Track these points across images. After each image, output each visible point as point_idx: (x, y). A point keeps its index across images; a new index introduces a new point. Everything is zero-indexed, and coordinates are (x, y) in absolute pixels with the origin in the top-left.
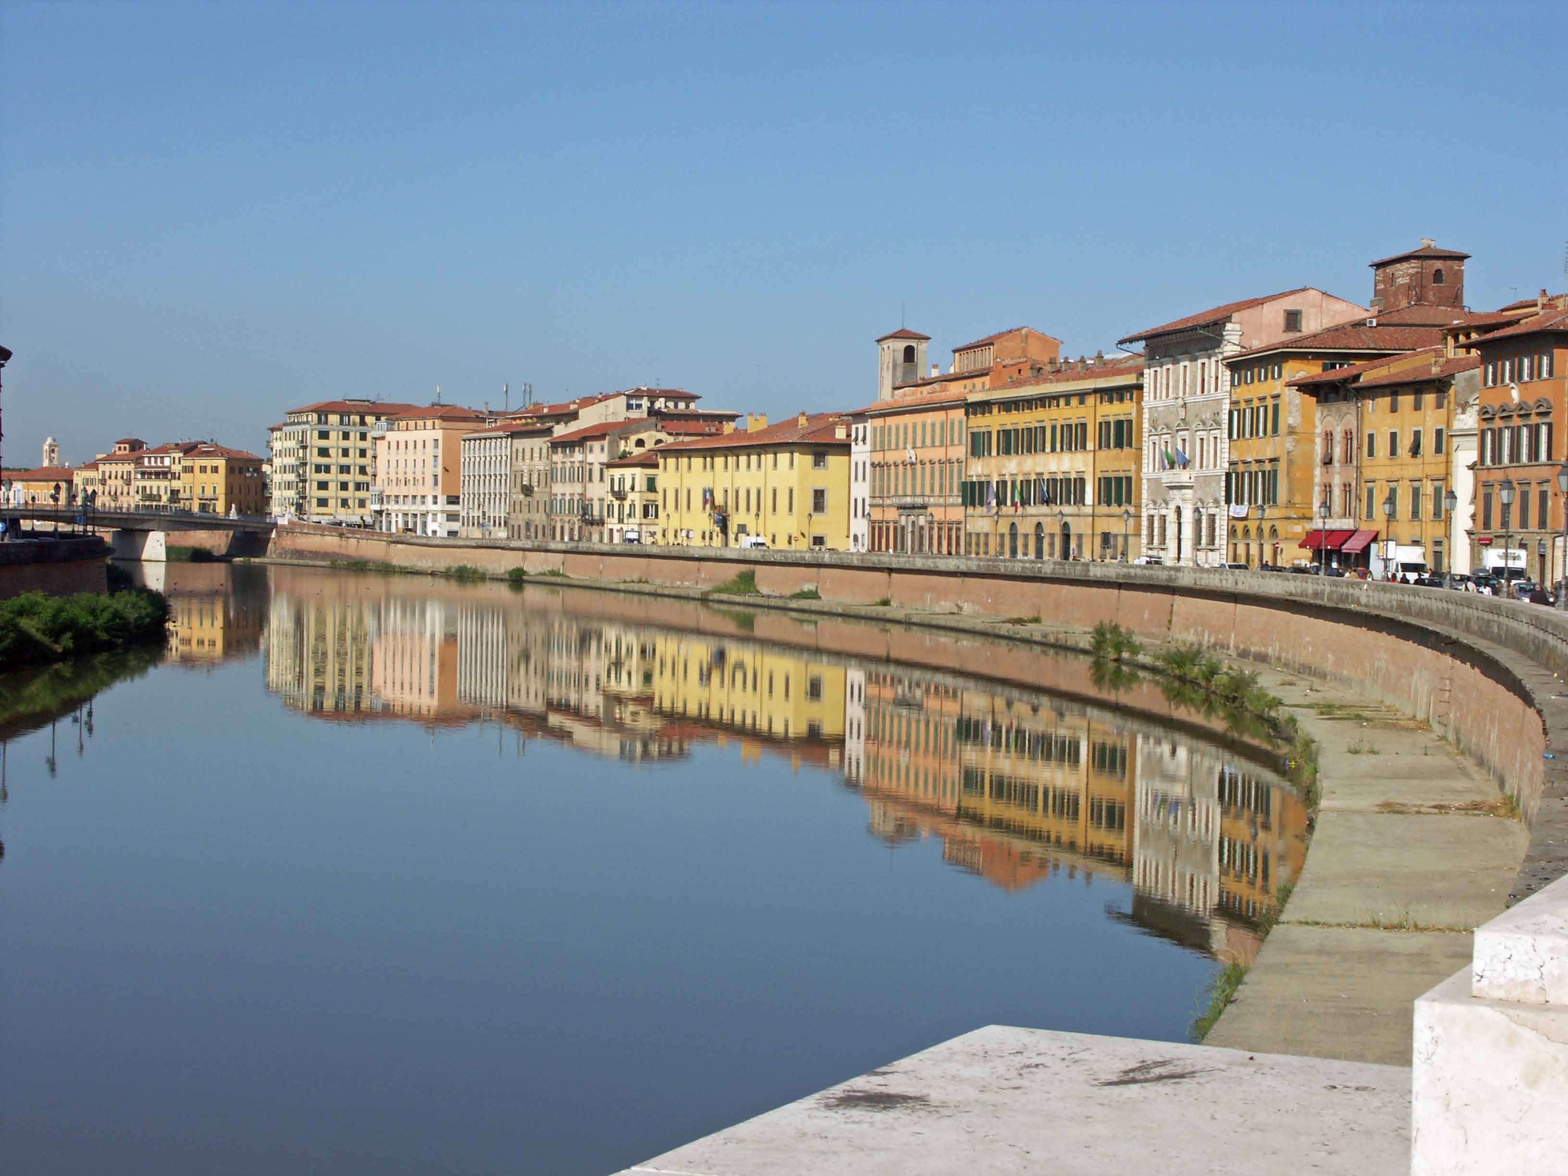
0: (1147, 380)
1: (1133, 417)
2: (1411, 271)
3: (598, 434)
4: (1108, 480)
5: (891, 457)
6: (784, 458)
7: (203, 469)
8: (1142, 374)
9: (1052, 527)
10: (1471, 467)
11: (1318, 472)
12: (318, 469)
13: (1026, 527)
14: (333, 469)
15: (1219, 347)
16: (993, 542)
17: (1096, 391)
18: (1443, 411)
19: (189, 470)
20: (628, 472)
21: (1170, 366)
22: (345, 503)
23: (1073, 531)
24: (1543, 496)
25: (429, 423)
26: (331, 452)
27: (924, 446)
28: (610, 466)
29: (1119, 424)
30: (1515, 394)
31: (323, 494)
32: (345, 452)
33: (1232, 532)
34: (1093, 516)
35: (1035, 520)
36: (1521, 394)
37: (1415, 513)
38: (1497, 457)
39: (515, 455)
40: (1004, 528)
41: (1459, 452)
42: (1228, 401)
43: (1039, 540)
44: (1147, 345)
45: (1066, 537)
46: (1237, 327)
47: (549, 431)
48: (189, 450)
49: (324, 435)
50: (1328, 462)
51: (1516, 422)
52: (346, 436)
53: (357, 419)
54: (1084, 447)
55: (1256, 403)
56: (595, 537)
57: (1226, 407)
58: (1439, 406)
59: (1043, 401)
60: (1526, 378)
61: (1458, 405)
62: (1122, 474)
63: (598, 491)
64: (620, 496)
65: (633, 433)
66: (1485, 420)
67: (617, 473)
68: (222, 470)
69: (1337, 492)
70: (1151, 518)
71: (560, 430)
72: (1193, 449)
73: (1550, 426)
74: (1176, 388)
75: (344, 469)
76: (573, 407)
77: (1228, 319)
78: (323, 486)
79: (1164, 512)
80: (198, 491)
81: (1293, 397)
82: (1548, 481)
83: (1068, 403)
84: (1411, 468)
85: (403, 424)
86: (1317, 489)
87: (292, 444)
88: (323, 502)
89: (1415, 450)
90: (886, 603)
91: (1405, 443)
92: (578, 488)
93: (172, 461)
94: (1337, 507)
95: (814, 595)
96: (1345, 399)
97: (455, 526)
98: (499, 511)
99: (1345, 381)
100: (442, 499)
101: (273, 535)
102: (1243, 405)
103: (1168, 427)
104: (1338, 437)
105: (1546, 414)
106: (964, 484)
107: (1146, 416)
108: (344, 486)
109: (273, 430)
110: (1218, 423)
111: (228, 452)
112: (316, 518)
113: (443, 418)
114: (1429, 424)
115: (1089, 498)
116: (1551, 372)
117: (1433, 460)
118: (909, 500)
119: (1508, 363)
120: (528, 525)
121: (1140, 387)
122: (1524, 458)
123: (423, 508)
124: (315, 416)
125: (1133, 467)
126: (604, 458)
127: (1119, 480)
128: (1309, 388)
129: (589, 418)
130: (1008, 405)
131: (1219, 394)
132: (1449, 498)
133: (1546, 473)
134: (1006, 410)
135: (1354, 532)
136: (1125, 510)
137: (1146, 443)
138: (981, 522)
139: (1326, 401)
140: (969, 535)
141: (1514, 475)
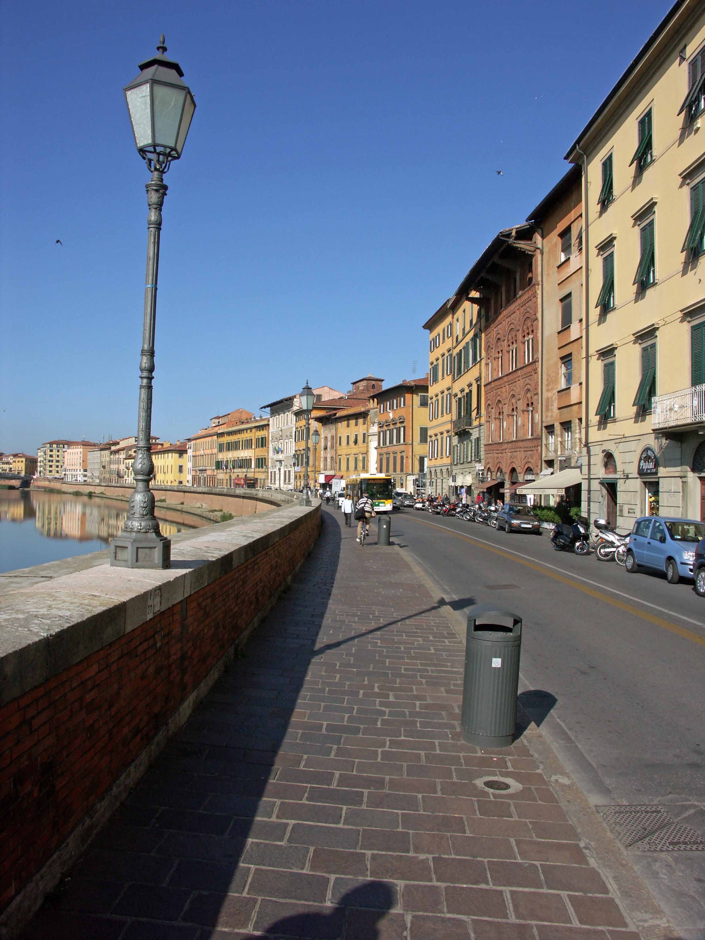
0: (271, 423)
1: (267, 436)
2: (365, 384)
3: (123, 449)
4: (259, 459)
5: (198, 453)
6: (170, 454)
7: (19, 462)
8: (269, 421)
9: (242, 476)
10: (376, 448)
11: (322, 452)
12: (49, 461)
13: (234, 477)
14: (54, 461)
15: (292, 407)
16: (225, 482)
17: (255, 427)
18: (366, 425)
19: (14, 462)
20: (130, 461)
21: (277, 416)
22: (58, 472)
24: (402, 457)
25: (79, 447)
26: (54, 456)
27: (206, 449)
28: (126, 459)
29: (262, 438)
30: (391, 415)
31: (51, 469)
32: (58, 456)
33: (296, 477)
34: (254, 472)
35: (237, 474)
36: (393, 415)
37: (356, 468)
38: (384, 443)
39: (101, 456)
40: (228, 478)
41: (372, 442)
42: (294, 428)
44: (271, 410)
46: (298, 400)
47: (110, 448)
48: (15, 456)
49: (51, 451)
50: (326, 448)
51: (392, 427)
52: (58, 451)
53: (62, 446)
54: (252, 447)
55: (303, 428)
56: (122, 482)
57: (294, 430)
58: (364, 424)
59: (240, 431)
60: (395, 408)
61: (372, 423)
62: (263, 457)
63: (122, 467)
64: (128, 468)
65: (133, 448)
66: (380, 427)
67: (127, 461)
68: (24, 462)
69: (329, 460)
70: (271, 472)
71: (113, 448)
72: (284, 446)
73: (404, 427)
74: (279, 424)
75: (58, 461)
76: (118, 441)
77: (295, 397)
78: (51, 466)
79: (275, 470)
80: (17, 468)
81: (314, 425)
82: (404, 451)
83: (247, 432)
84: (354, 449)
85: (72, 447)
86: (322, 459)
87: (42, 454)
88: (50, 471)
89: (356, 442)
90: (182, 504)
91: (352, 439)
92: (117, 466)
93: (10, 459)
94: (329, 467)
95: (164, 501)
96: (332, 423)
97: (86, 479)
98: (97, 474)
99: (330, 415)
100: (82, 470)
101: (32, 481)
102: (299, 429)
103: (276, 439)
104: (329, 438)
105: (403, 422)
106: (216, 462)
107: (270, 435)
108: (57, 467)
109: (39, 449)
110: (291, 436)
111: (27, 456)
112: (48, 476)
113: (83, 445)
114: (361, 431)
115: (253, 466)
116: (404, 405)
117: (362, 446)
118: (201, 468)
119: (388, 403)
120: (104, 478)
121: (268, 425)
122: (395, 442)
123: (77, 473)
124: (49, 445)
125: (266, 454)
126: (124, 457)
127: (262, 459)
128: (319, 419)
129: (122, 444)
130: (230, 433)
131: (291, 426)
132: (368, 461)
133: (402, 448)
134: (229, 435)
135: (334, 476)
136: (263, 470)
137: (270, 445)
138: (221, 475)
139: (325, 425)
140: (218, 480)
141: (391, 449)
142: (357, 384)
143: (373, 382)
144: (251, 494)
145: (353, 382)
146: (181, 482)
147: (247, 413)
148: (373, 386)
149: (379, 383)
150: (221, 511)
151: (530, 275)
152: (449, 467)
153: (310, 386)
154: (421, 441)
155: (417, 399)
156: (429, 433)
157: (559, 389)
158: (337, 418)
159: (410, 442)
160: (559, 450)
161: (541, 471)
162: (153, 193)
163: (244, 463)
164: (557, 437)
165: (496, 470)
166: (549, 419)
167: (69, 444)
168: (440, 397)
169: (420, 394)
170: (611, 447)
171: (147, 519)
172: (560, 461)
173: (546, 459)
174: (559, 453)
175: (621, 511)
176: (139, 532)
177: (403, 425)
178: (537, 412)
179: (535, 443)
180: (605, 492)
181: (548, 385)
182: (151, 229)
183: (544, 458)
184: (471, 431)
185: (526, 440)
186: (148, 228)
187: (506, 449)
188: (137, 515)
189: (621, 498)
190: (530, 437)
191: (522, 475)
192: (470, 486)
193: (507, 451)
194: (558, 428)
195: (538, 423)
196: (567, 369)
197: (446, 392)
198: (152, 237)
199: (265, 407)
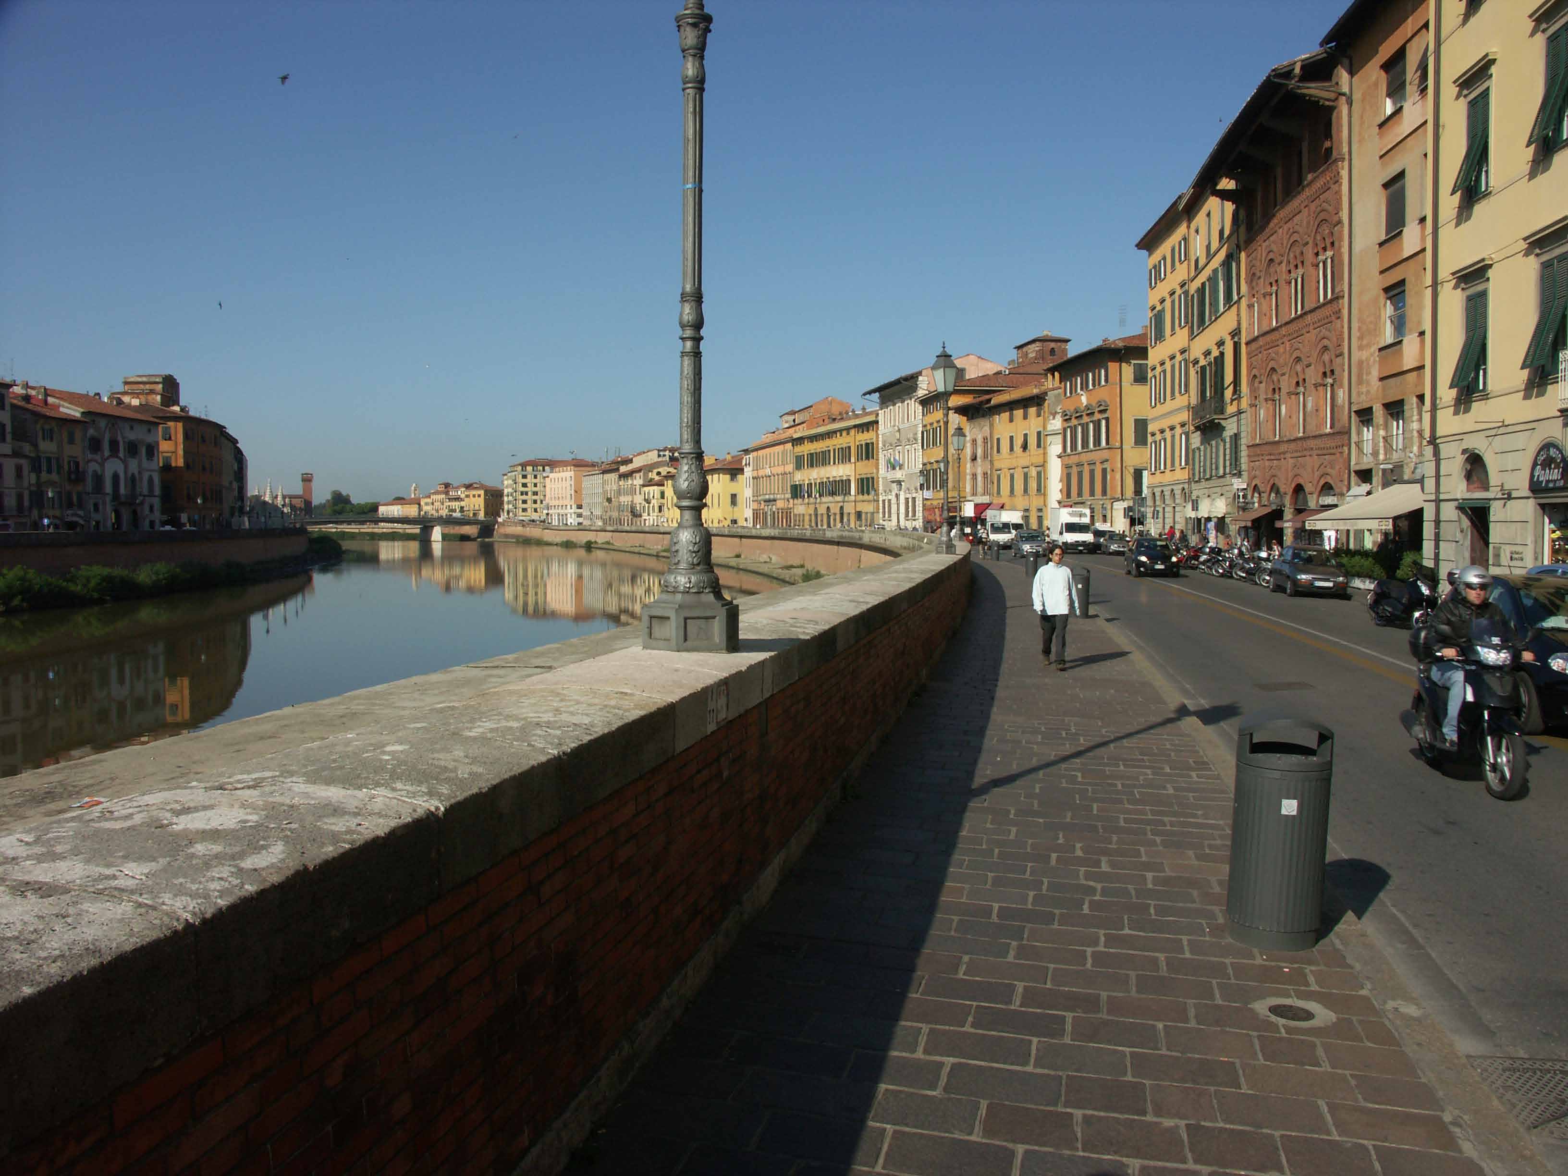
0: (881, 419)
1: (874, 440)
2: (1037, 349)
3: (638, 470)
4: (862, 479)
5: (761, 473)
6: (716, 477)
7: (474, 496)
8: (877, 415)
9: (835, 509)
10: (1059, 457)
11: (968, 465)
12: (522, 493)
13: (822, 510)
14: (530, 493)
15: (915, 392)
16: (807, 518)
17: (855, 426)
18: (1041, 418)
19: (468, 496)
20: (651, 488)
21: (891, 407)
22: (536, 511)
23: (845, 511)
24: (1104, 471)
25: (569, 468)
26: (528, 485)
27: (774, 466)
28: (644, 486)
29: (867, 445)
30: (1084, 400)
31: (524, 506)
32: (535, 485)
33: (925, 508)
34: (855, 502)
35: (826, 505)
36: (1088, 399)
37: (1026, 490)
38: (1074, 447)
39: (604, 483)
40: (812, 512)
41: (1052, 446)
42: (921, 426)
43: (829, 517)
44: (880, 397)
45: (842, 514)
46: (926, 378)
47: (618, 470)
48: (469, 487)
49: (524, 477)
50: (974, 459)
51: (1086, 419)
52: (535, 477)
53: (541, 468)
54: (850, 460)
55: (935, 425)
56: (638, 524)
57: (920, 429)
58: (1039, 415)
59: (829, 435)
60: (1091, 387)
61: (1051, 414)
62: (869, 476)
63: (639, 499)
64: (648, 501)
65: (655, 468)
66: (1066, 420)
67: (646, 489)
68: (482, 496)
69: (980, 478)
70: (884, 501)
71: (623, 469)
72: (904, 456)
73: (1107, 419)
74: (895, 420)
75: (535, 493)
76: (631, 457)
77: (920, 373)
78: (524, 502)
79: (890, 497)
80: (472, 506)
81: (955, 419)
82: (1107, 461)
83: (841, 435)
84: (1021, 459)
85: (557, 469)
86: (968, 477)
87: (510, 482)
88: (524, 510)
89: (1025, 447)
90: (738, 556)
91: (1019, 442)
92: (629, 498)
93: (461, 493)
94: (980, 489)
96: (983, 416)
97: (581, 520)
98: (598, 512)
99: (981, 403)
100: (574, 507)
101: (496, 527)
102: (928, 427)
103: (891, 445)
104: (979, 442)
105: (1104, 411)
106: (792, 486)
107: (880, 439)
108: (535, 502)
109: (505, 475)
110: (916, 439)
111: (486, 487)
112: (521, 518)
113: (575, 466)
114: (1033, 428)
115: (853, 492)
116: (1106, 381)
117: (1035, 453)
118: (767, 497)
119: (1079, 379)
120: (610, 518)
121: (877, 422)
122: (1091, 446)
123: (566, 511)
124: (520, 468)
125: (875, 471)
126: (641, 482)
127: (868, 479)
128: (962, 410)
129: (638, 462)
130: (813, 438)
131: (916, 422)
132: (1046, 479)
133: (1105, 454)
134: (812, 442)
135: (989, 505)
136: (871, 497)
137: (881, 456)
138: (800, 508)
139: (972, 418)
140: (795, 515)
141: (1085, 458)
142: (1025, 349)
143: (1053, 345)
144: (852, 538)
145: (1018, 344)
146: (734, 522)
147: (841, 403)
148: (1052, 351)
149: (1063, 345)
150: (802, 566)
151: (1327, 144)
152: (1186, 486)
153: (949, 352)
154: (1136, 443)
155: (1128, 370)
156: (1151, 428)
157: (1382, 345)
158: (990, 409)
159: (1118, 444)
160: (1382, 451)
161: (1349, 489)
162: (688, 29)
163: (838, 487)
164: (1378, 429)
165: (1268, 489)
166: (1363, 397)
167: (553, 464)
168: (1168, 366)
169: (1133, 362)
170: (1478, 444)
171: (698, 573)
172: (1384, 470)
173: (1358, 468)
174: (1381, 457)
175: (1497, 556)
176: (687, 592)
177: (1106, 415)
178: (1341, 386)
179: (1338, 440)
180: (1466, 523)
181: (1361, 338)
182: (688, 91)
183: (1354, 466)
184: (1223, 423)
185: (1321, 436)
186: (684, 90)
187: (1284, 453)
188: (683, 565)
189: (1496, 534)
190: (1328, 430)
191: (1315, 496)
192: (1224, 517)
193: (1288, 455)
194: (1379, 413)
195: (1343, 407)
196: (1396, 309)
197: (1179, 357)
198: (691, 105)
199: (870, 393)
